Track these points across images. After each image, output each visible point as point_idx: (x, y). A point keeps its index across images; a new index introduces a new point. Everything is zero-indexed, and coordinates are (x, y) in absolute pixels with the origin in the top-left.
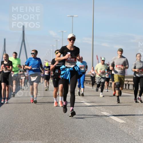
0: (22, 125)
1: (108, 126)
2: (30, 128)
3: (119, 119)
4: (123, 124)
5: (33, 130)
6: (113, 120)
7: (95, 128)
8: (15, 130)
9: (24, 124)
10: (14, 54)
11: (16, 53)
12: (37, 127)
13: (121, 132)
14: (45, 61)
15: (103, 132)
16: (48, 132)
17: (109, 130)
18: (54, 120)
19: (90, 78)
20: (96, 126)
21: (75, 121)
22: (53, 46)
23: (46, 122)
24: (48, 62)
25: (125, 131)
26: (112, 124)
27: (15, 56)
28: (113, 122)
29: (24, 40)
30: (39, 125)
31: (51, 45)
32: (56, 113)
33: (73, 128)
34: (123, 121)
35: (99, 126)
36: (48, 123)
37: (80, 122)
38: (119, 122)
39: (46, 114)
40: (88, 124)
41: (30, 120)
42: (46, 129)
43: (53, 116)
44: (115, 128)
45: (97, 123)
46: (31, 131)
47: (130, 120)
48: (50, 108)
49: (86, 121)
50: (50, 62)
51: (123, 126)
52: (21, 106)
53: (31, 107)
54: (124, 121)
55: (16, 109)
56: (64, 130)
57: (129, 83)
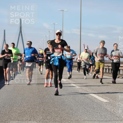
0: (19, 104)
1: (93, 105)
2: (27, 107)
3: (103, 99)
4: (107, 103)
5: (29, 108)
6: (98, 100)
7: (83, 107)
8: (13, 108)
9: (22, 104)
10: (12, 45)
11: (13, 44)
12: (33, 106)
13: (105, 110)
14: (39, 50)
15: (89, 110)
16: (42, 110)
17: (94, 109)
18: (48, 99)
19: (77, 64)
20: (84, 105)
21: (65, 101)
22: (46, 36)
23: (40, 101)
24: (42, 50)
25: (108, 109)
26: (97, 103)
27: (13, 46)
28: (98, 101)
29: (21, 31)
30: (34, 104)
31: (44, 36)
32: (49, 94)
33: (64, 107)
34: (106, 101)
35: (86, 105)
36: (42, 103)
37: (69, 102)
38: (103, 102)
39: (40, 95)
40: (77, 103)
41: (27, 100)
42: (40, 108)
43: (46, 97)
44: (100, 106)
45: (84, 102)
46: (27, 109)
47: (112, 100)
48: (43, 90)
49: (75, 101)
50: (43, 50)
51: (106, 105)
52: (18, 88)
53: (27, 89)
54: (108, 100)
55: (14, 91)
56: (56, 109)
57: (109, 68)
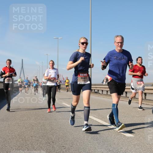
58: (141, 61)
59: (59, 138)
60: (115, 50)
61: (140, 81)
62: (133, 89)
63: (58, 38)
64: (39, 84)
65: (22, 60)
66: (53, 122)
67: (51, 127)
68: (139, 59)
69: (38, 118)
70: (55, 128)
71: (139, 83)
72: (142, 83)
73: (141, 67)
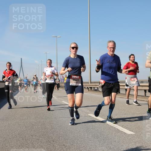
58: (133, 58)
59: (59, 137)
60: (107, 54)
61: (134, 77)
62: (127, 86)
63: (57, 37)
64: (39, 83)
65: (21, 59)
66: (53, 121)
67: (52, 126)
68: (132, 56)
69: (38, 117)
70: (55, 126)
71: (132, 79)
72: (135, 79)
73: (133, 64)
